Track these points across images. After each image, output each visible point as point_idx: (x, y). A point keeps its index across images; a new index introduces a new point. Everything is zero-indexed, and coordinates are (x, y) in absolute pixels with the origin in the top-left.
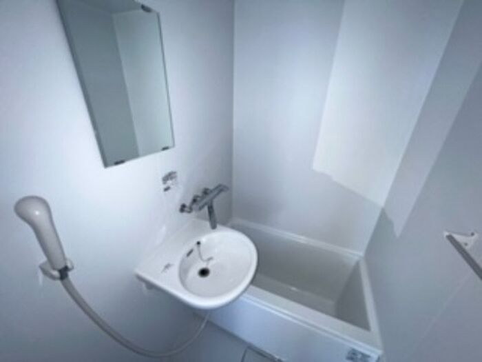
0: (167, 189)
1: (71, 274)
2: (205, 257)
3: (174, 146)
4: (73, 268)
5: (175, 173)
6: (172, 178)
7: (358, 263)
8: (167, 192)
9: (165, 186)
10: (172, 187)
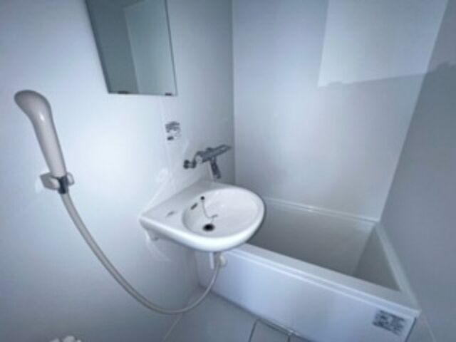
0: (170, 138)
1: (71, 189)
2: (210, 214)
3: (176, 95)
4: (73, 183)
5: (178, 124)
6: (175, 129)
7: (374, 229)
8: (170, 142)
9: (169, 135)
10: (175, 138)
